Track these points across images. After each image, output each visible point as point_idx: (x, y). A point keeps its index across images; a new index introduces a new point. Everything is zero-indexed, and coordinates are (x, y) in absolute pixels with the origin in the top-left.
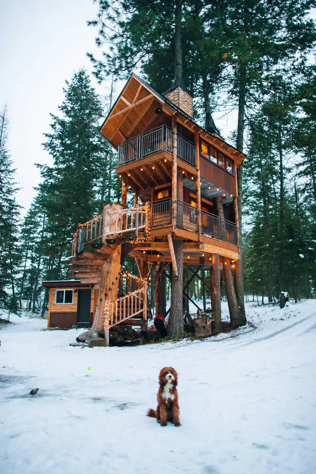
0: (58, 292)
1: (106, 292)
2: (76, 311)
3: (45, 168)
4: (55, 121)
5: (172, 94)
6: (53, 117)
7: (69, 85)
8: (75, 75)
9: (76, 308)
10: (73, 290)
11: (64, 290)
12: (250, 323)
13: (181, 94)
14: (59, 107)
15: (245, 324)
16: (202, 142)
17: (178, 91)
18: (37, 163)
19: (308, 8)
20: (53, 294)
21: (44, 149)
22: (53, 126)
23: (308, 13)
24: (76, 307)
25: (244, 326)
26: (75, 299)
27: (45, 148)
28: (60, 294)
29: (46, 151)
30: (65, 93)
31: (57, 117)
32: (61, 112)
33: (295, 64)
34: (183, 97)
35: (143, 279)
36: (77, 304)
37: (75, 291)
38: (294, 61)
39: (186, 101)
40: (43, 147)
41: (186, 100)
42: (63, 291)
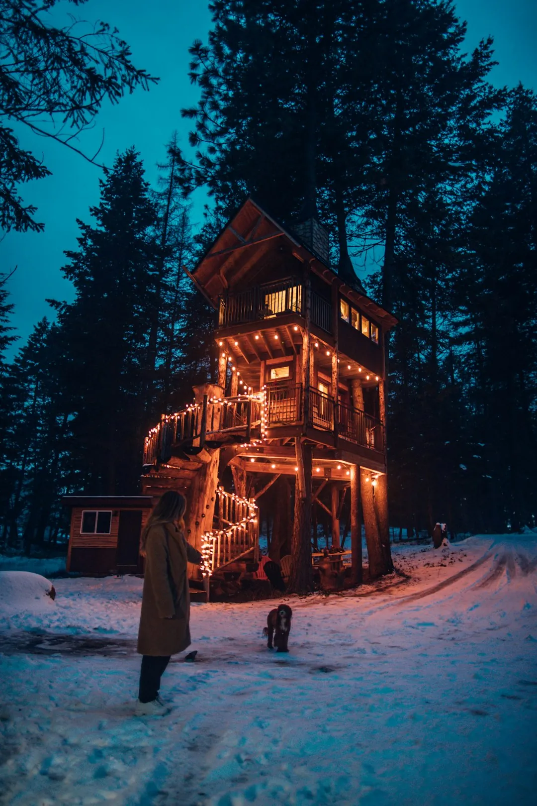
0: (85, 513)
1: (197, 519)
2: (115, 546)
3: (63, 307)
4: (84, 231)
5: (301, 226)
6: (81, 226)
7: (109, 175)
8: (120, 159)
9: (116, 541)
10: (111, 511)
11: (97, 511)
12: (397, 571)
13: (315, 228)
14: (91, 210)
15: (391, 572)
16: (341, 300)
17: (312, 223)
18: (51, 298)
19: (490, 108)
20: (78, 518)
21: (64, 277)
22: (80, 240)
23: (489, 114)
24: (116, 539)
25: (389, 575)
26: (114, 527)
27: (66, 275)
28: (89, 517)
29: (67, 280)
30: (103, 189)
31: (89, 227)
32: (95, 218)
33: (469, 186)
34: (318, 232)
35: (248, 501)
36: (117, 535)
37: (115, 515)
38: (467, 183)
39: (321, 238)
40: (63, 273)
41: (322, 236)
42: (95, 513)
